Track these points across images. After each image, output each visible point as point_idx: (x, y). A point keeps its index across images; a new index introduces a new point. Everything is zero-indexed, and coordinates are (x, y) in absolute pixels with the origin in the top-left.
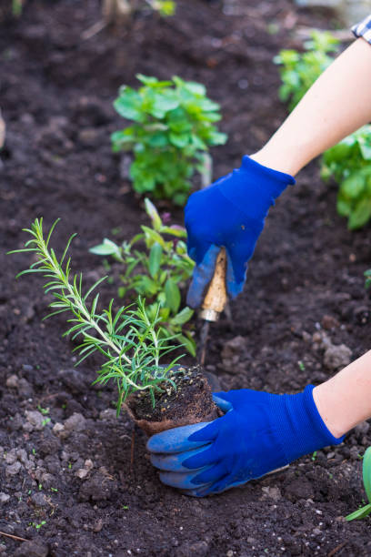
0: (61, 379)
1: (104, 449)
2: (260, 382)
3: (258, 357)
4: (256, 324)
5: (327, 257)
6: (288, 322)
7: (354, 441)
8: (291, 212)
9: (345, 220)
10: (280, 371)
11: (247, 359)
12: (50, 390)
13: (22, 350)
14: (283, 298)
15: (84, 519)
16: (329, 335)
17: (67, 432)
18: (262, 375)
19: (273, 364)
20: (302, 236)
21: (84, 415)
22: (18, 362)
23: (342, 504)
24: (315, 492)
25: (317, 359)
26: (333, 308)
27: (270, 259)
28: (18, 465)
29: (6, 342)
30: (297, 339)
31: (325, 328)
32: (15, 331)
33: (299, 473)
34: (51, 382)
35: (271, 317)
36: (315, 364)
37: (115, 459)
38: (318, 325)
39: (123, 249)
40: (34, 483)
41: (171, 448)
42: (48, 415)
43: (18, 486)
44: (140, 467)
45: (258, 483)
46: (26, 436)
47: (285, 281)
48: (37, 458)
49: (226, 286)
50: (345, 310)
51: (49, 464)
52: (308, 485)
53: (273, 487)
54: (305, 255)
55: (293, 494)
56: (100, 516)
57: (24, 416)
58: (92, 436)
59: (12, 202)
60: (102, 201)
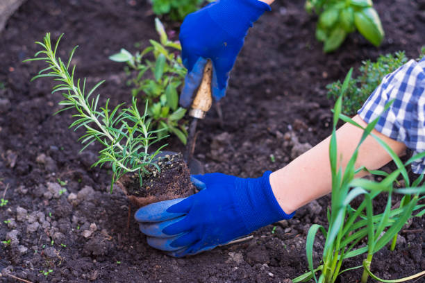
0: (79, 159)
1: (107, 215)
2: (238, 170)
3: (240, 150)
4: (242, 124)
5: (304, 74)
6: (267, 124)
7: (308, 220)
8: (281, 37)
9: (322, 44)
10: (255, 162)
11: (230, 151)
12: (70, 168)
13: (52, 135)
14: (266, 104)
15: (83, 270)
16: (297, 135)
17: (79, 201)
18: (241, 164)
19: (251, 156)
20: (286, 56)
21: (94, 188)
22: (46, 143)
23: (291, 269)
24: (270, 259)
25: (286, 153)
26: (304, 114)
27: (259, 72)
28: (37, 224)
29: (40, 127)
30: (272, 137)
31: (296, 129)
32: (48, 119)
33: (260, 242)
34: (72, 161)
35: (254, 119)
36: (283, 157)
37: (115, 224)
38: (290, 127)
39: (136, 58)
40: (48, 240)
41: (154, 218)
42: (65, 187)
43: (35, 241)
44: (134, 231)
45: (227, 249)
46: (46, 202)
47: (268, 91)
48: (52, 220)
49: (211, 91)
50: (312, 116)
51: (61, 225)
52: (265, 253)
53: (238, 253)
54: (286, 70)
55: (252, 259)
56: (97, 268)
57: (46, 187)
58: (99, 205)
59: (58, 18)
60: (130, 20)
